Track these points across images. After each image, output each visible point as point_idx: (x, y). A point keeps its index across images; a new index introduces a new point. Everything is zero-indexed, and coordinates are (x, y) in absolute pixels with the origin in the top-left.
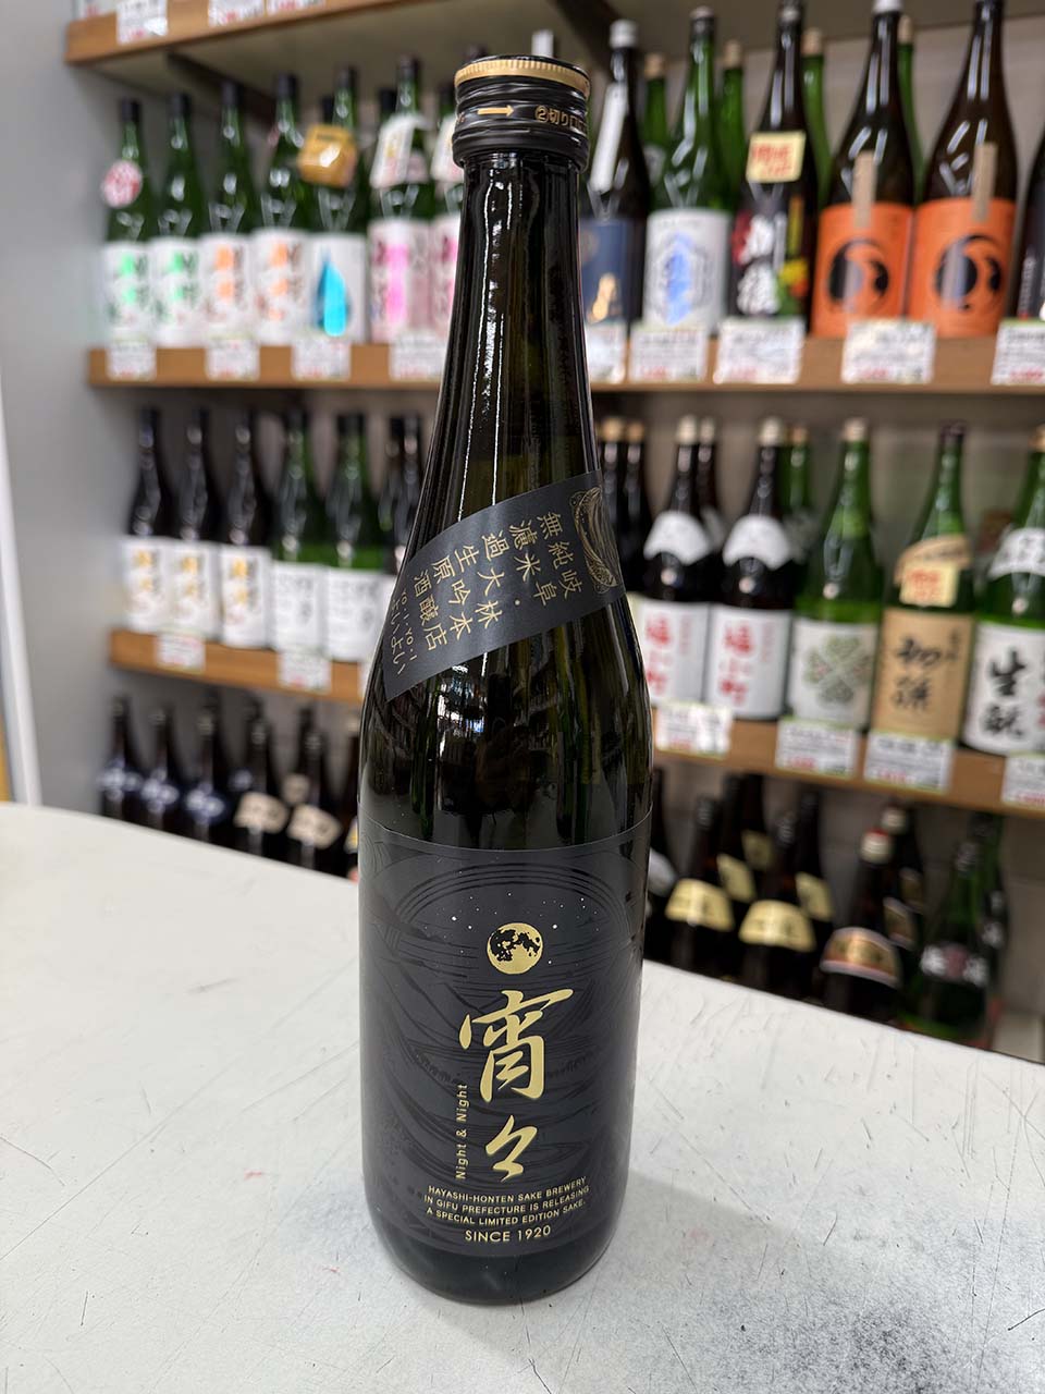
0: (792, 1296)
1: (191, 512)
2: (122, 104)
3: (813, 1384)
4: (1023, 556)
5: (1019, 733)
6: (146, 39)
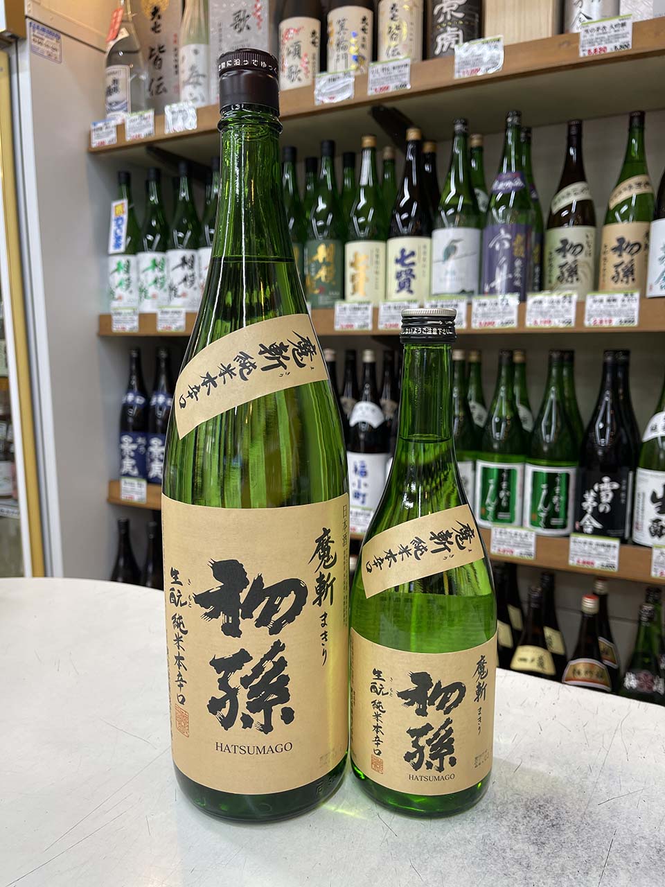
0: (498, 791)
2: (119, 173)
3: (504, 823)
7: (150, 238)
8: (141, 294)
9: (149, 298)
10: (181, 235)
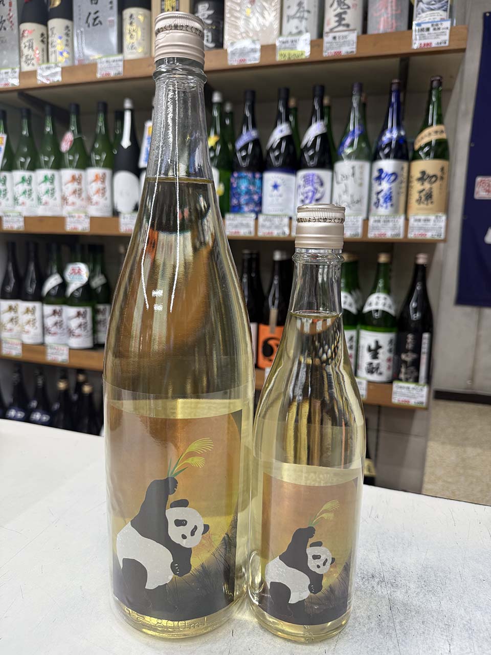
1: (29, 288)
4: (377, 304)
5: (381, 374)
6: (10, 86)
7: (22, 160)
8: (15, 202)
9: (21, 205)
10: (46, 159)
